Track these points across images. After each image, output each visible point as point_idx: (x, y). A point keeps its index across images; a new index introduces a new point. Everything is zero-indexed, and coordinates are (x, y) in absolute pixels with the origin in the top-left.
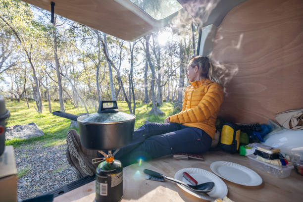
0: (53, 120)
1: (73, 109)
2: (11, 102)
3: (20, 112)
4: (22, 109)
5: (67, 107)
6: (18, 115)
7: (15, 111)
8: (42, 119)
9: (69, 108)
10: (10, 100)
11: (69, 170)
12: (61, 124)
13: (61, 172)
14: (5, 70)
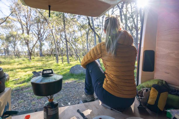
0: (63, 68)
1: (75, 61)
2: (47, 57)
3: (50, 62)
4: (51, 60)
5: (72, 60)
6: (49, 64)
7: (48, 62)
8: (58, 67)
9: (73, 60)
10: (47, 55)
11: (62, 99)
12: (66, 71)
13: (58, 99)
14: (45, 39)
